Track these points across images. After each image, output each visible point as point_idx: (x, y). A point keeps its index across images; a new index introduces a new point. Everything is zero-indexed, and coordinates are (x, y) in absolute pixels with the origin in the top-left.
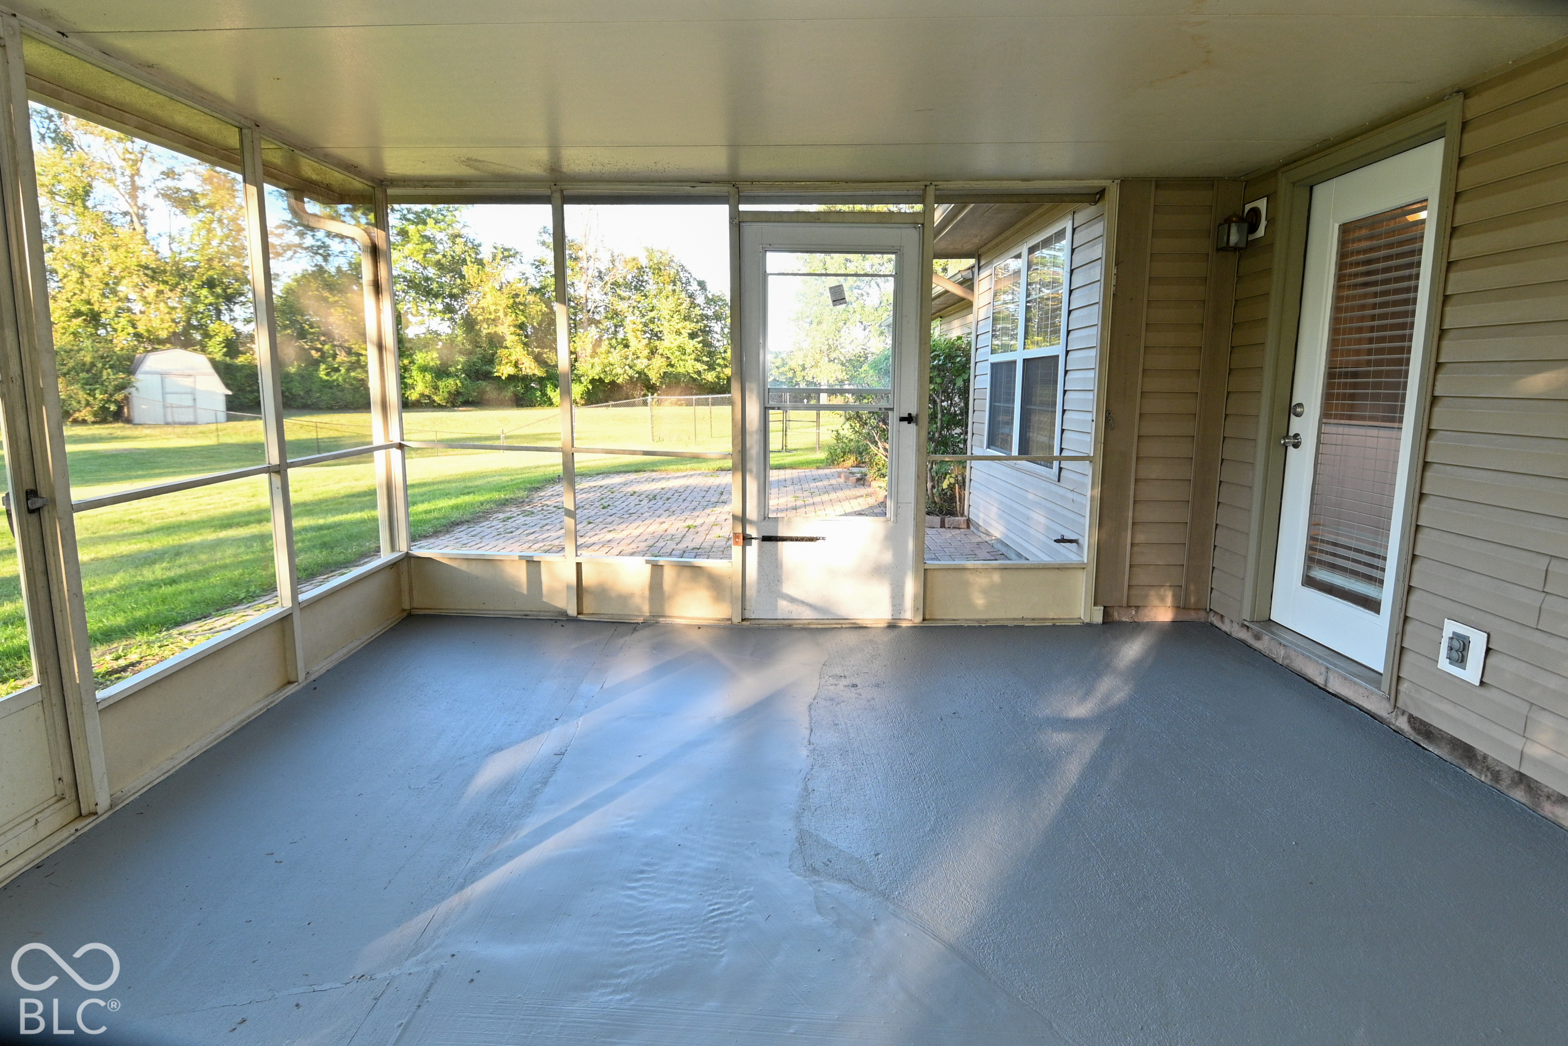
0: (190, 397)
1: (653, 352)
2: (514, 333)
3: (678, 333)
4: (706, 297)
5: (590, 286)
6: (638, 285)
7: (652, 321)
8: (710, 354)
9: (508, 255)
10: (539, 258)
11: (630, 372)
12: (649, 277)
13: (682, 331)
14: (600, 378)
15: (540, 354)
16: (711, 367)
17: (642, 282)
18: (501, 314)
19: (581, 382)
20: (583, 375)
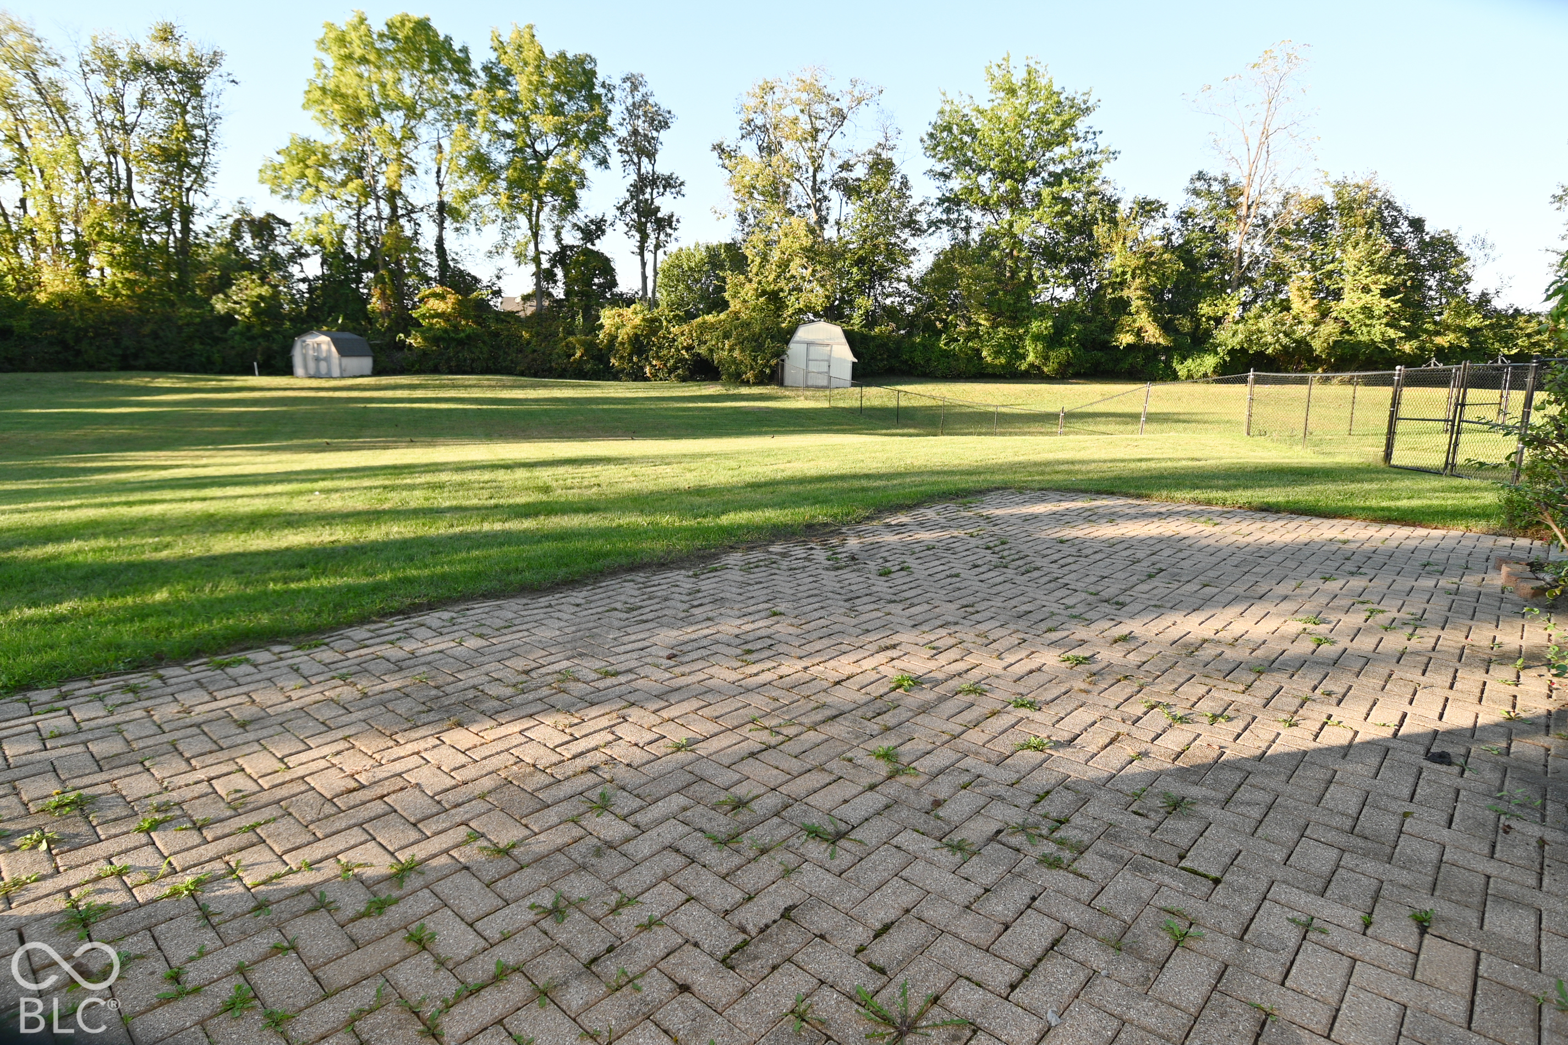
0: (826, 364)
1: (1324, 315)
2: (1142, 298)
3: (1366, 290)
4: (1422, 241)
5: (1251, 237)
6: (1318, 233)
7: (1329, 275)
8: (1414, 319)
9: (1148, 208)
10: (1185, 209)
11: (1285, 340)
12: (1335, 221)
13: (1373, 287)
14: (1242, 348)
15: (1171, 320)
16: (1411, 334)
17: (1327, 226)
18: (1128, 276)
19: (1216, 353)
20: (1220, 345)
